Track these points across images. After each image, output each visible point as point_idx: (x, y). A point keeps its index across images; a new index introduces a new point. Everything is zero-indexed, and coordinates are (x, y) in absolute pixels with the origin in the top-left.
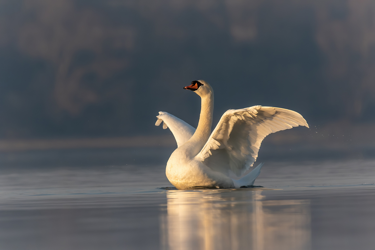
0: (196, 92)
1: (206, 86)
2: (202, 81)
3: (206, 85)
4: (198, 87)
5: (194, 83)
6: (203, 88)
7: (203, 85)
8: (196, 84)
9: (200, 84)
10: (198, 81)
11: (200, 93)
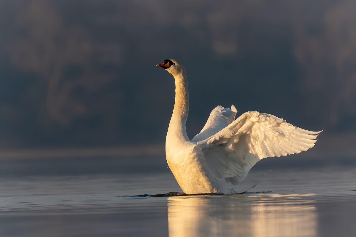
0: (168, 70)
1: (177, 66)
2: (174, 60)
3: (177, 64)
4: (170, 66)
5: (166, 61)
6: (175, 67)
7: (175, 64)
8: (168, 63)
9: (171, 64)
10: (171, 60)
11: (172, 71)
